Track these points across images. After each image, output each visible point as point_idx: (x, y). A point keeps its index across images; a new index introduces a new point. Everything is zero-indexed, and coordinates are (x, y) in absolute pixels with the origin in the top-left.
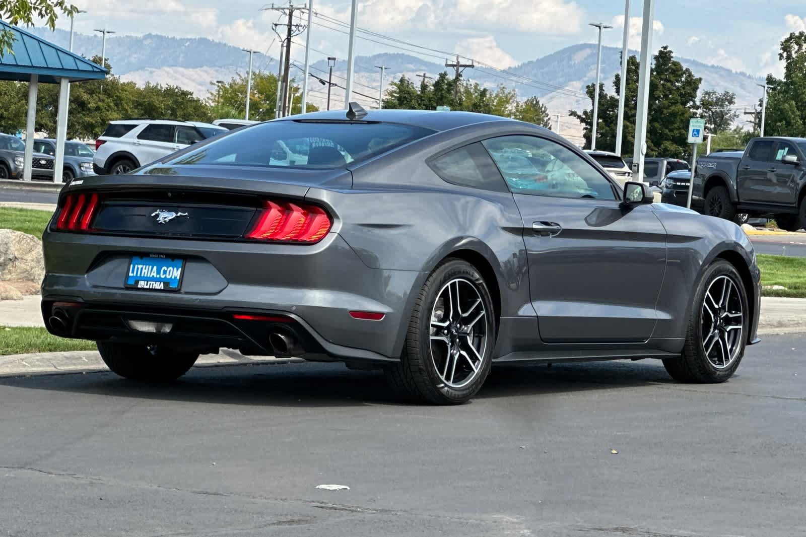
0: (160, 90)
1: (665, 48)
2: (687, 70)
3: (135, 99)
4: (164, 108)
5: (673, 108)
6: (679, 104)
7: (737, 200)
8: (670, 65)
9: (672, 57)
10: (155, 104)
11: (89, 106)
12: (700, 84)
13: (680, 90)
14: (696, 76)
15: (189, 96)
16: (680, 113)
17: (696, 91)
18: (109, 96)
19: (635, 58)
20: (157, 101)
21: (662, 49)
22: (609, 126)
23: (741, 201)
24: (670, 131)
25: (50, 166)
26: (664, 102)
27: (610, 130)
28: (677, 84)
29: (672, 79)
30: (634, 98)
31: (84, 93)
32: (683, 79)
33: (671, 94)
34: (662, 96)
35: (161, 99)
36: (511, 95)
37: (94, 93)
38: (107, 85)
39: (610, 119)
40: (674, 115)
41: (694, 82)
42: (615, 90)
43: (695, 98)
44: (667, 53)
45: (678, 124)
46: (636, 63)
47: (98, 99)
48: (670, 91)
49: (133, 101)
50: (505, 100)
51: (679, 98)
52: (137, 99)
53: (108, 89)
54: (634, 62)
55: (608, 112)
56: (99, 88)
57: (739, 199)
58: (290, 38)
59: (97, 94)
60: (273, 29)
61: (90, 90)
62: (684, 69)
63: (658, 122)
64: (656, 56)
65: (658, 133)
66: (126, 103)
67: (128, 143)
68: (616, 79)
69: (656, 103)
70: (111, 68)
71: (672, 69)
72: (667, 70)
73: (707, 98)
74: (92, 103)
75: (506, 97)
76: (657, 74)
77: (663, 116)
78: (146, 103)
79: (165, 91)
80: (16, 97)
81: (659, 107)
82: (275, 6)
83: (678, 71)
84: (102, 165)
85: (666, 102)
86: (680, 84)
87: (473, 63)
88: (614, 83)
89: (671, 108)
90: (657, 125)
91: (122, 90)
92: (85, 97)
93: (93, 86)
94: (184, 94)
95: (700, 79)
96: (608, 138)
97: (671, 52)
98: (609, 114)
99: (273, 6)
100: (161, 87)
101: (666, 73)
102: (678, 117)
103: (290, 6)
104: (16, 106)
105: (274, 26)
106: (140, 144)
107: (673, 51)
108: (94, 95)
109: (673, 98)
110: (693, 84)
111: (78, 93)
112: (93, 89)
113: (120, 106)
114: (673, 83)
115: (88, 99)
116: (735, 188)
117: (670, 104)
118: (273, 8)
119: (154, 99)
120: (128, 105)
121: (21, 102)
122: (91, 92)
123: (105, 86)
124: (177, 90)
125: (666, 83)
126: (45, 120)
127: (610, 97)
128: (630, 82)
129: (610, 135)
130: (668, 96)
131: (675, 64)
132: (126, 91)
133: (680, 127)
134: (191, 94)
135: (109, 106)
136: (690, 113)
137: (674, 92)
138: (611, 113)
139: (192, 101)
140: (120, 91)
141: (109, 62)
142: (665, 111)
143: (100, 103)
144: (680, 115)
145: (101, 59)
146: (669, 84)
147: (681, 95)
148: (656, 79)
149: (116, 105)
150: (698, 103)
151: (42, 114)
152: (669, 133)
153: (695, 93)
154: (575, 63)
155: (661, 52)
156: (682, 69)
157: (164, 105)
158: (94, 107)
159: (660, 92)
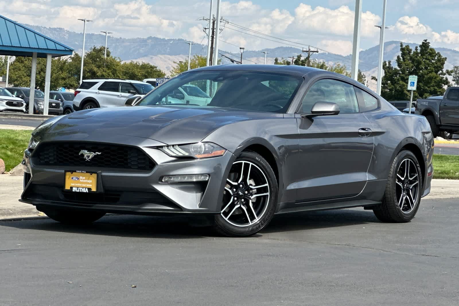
0: (138, 65)
1: (426, 41)
2: (438, 53)
3: (124, 70)
4: (141, 75)
5: (430, 74)
6: (433, 72)
7: (439, 124)
8: (428, 50)
9: (430, 46)
10: (136, 73)
11: (98, 74)
12: (446, 61)
13: (434, 64)
14: (443, 56)
15: (155, 69)
16: (434, 77)
17: (443, 65)
18: (109, 69)
19: (409, 46)
20: (137, 72)
21: (424, 41)
22: (394, 85)
23: (442, 124)
24: (428, 88)
25: (58, 107)
26: (425, 71)
27: (394, 87)
28: (432, 61)
29: (430, 58)
30: (408, 69)
31: (95, 67)
32: (436, 58)
33: (429, 67)
34: (424, 68)
35: (139, 70)
36: (343, 69)
37: (101, 67)
38: (108, 63)
39: (394, 81)
40: (431, 78)
41: (442, 60)
42: (397, 65)
43: (442, 69)
44: (426, 43)
45: (433, 83)
46: (409, 49)
47: (103, 70)
48: (428, 65)
49: (123, 72)
50: (340, 71)
51: (434, 69)
52: (125, 71)
53: (109, 65)
54: (408, 49)
55: (393, 77)
56: (104, 65)
57: (441, 123)
58: (213, 36)
59: (102, 68)
60: (204, 31)
61: (98, 65)
62: (437, 53)
63: (422, 83)
64: (421, 45)
65: (422, 89)
66: (119, 73)
67: (92, 93)
68: (397, 58)
69: (420, 72)
70: (110, 53)
71: (430, 53)
72: (427, 53)
73: (456, 70)
74: (99, 73)
75: (340, 70)
76: (421, 55)
77: (424, 79)
78: (130, 73)
79: (141, 66)
80: (56, 69)
81: (422, 74)
82: (205, 18)
83: (433, 54)
84: (78, 105)
85: (426, 71)
86: (434, 61)
87: (317, 50)
88: (396, 61)
89: (429, 74)
90: (420, 84)
91: (116, 65)
92: (95, 69)
93: (99, 63)
94: (152, 67)
95: (446, 58)
96: (393, 92)
97: (429, 43)
98: (394, 78)
99: (204, 18)
100: (139, 64)
101: (426, 55)
102: (433, 79)
103: (213, 18)
104: (56, 74)
105: (204, 29)
106: (99, 93)
107: (430, 42)
108: (100, 68)
109: (430, 69)
110: (441, 61)
111: (91, 67)
112: (100, 65)
113: (115, 74)
114: (430, 61)
115: (97, 71)
116: (439, 117)
117: (428, 72)
118: (204, 19)
119: (135, 70)
120: (120, 74)
121: (59, 72)
122: (99, 67)
123: (107, 63)
124: (148, 65)
125: (426, 60)
126: (73, 83)
127: (394, 69)
128: (406, 60)
129: (394, 90)
130: (428, 68)
131: (431, 49)
132: (118, 66)
133: (434, 85)
134: (156, 68)
135: (109, 74)
136: (440, 77)
137: (430, 65)
138: (395, 77)
139: (157, 71)
140: (115, 66)
141: (109, 50)
142: (426, 76)
143: (104, 73)
144: (434, 78)
145: (104, 48)
146: (428, 61)
147: (435, 67)
148: (421, 58)
149: (113, 74)
150: (444, 72)
151: (71, 79)
152: (428, 89)
153: (443, 66)
154: (387, 52)
155: (423, 43)
156: (435, 53)
157: (141, 74)
158: (100, 75)
159: (423, 65)
